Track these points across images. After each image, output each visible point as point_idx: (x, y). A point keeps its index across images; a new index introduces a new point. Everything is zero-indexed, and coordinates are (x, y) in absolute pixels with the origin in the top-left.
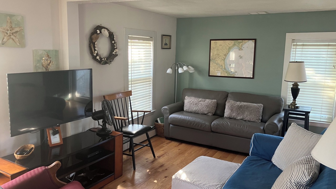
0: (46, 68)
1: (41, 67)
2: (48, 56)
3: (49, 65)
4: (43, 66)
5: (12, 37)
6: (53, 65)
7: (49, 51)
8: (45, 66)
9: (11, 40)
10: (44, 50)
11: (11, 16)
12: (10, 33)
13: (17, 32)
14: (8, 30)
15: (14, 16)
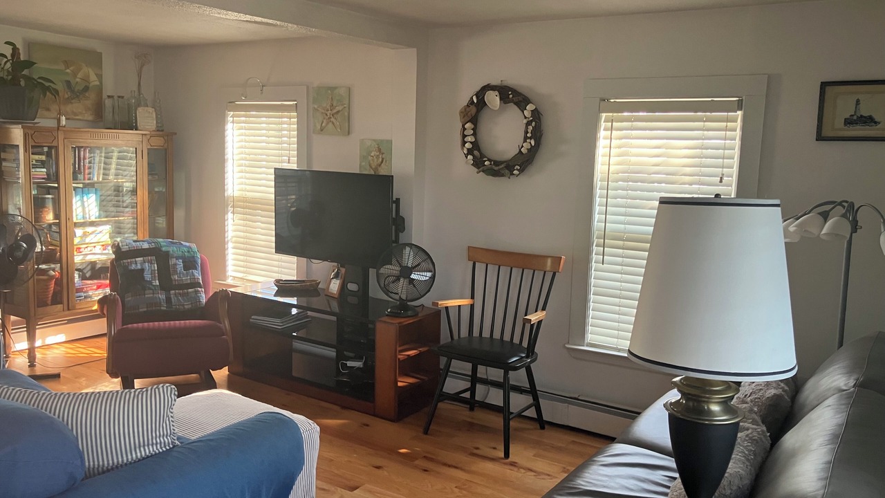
0: (376, 169)
1: (368, 167)
2: (380, 150)
3: (380, 165)
4: (370, 166)
5: (333, 119)
6: (386, 167)
7: (382, 141)
8: (374, 167)
9: (331, 124)
10: (374, 140)
11: (333, 89)
12: (330, 114)
13: (338, 112)
14: (328, 110)
15: (336, 88)
